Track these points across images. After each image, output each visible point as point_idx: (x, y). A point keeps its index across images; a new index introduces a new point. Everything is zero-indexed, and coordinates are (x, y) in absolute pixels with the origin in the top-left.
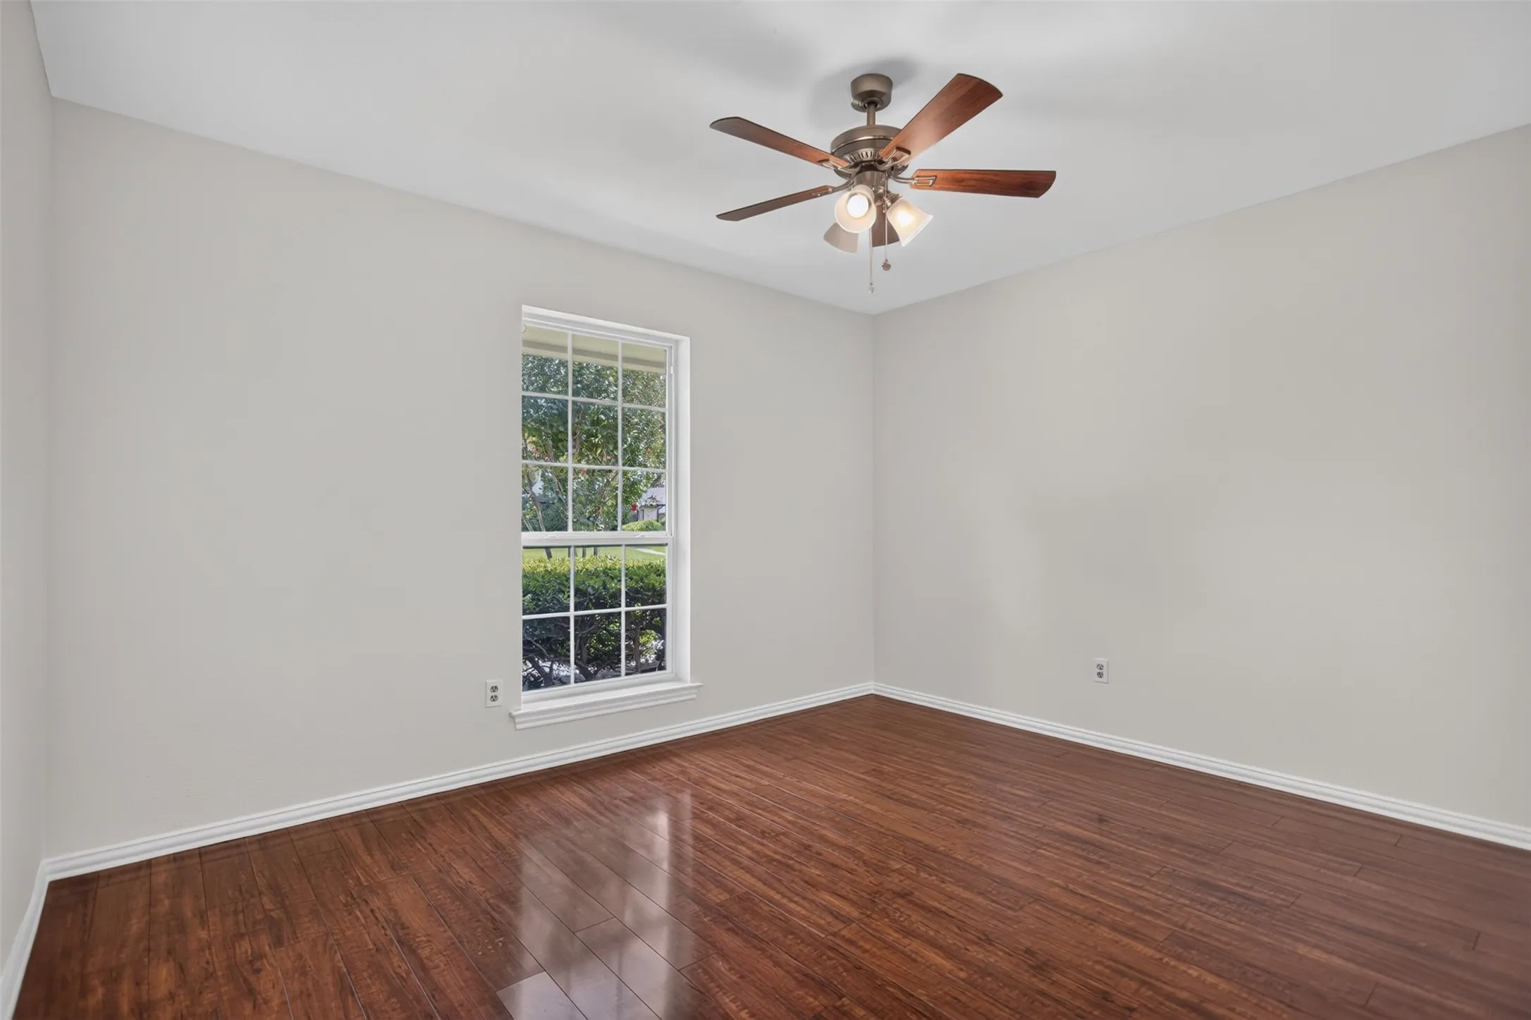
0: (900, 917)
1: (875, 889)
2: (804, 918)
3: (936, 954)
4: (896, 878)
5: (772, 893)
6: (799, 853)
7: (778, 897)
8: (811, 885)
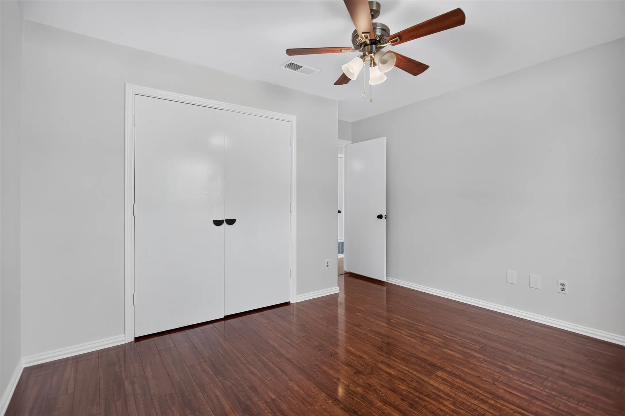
0: (362, 363)
1: (371, 376)
2: (400, 363)
3: (351, 350)
4: (361, 382)
5: (418, 375)
6: (417, 402)
7: (415, 373)
8: (402, 379)
